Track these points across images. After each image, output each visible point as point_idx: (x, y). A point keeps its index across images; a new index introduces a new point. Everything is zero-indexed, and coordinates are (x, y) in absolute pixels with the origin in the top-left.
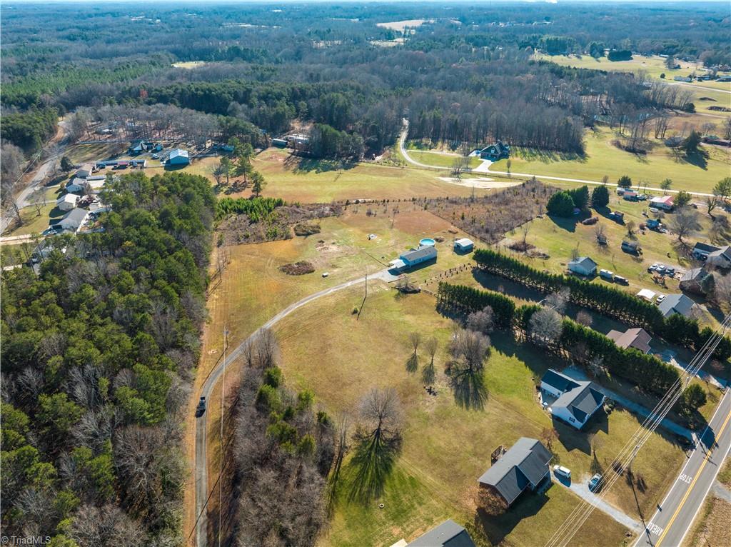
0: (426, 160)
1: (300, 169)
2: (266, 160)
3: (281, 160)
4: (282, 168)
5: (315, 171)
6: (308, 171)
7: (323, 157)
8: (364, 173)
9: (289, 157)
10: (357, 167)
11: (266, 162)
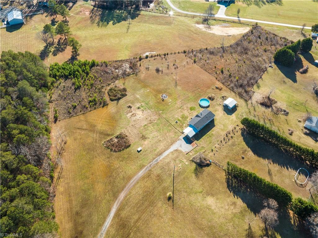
0: (183, 6)
1: (102, 21)
2: (77, 14)
3: (87, 13)
4: (89, 22)
5: (112, 22)
6: (108, 23)
7: (115, 8)
8: (145, 22)
9: (93, 10)
10: (140, 16)
11: (78, 16)
